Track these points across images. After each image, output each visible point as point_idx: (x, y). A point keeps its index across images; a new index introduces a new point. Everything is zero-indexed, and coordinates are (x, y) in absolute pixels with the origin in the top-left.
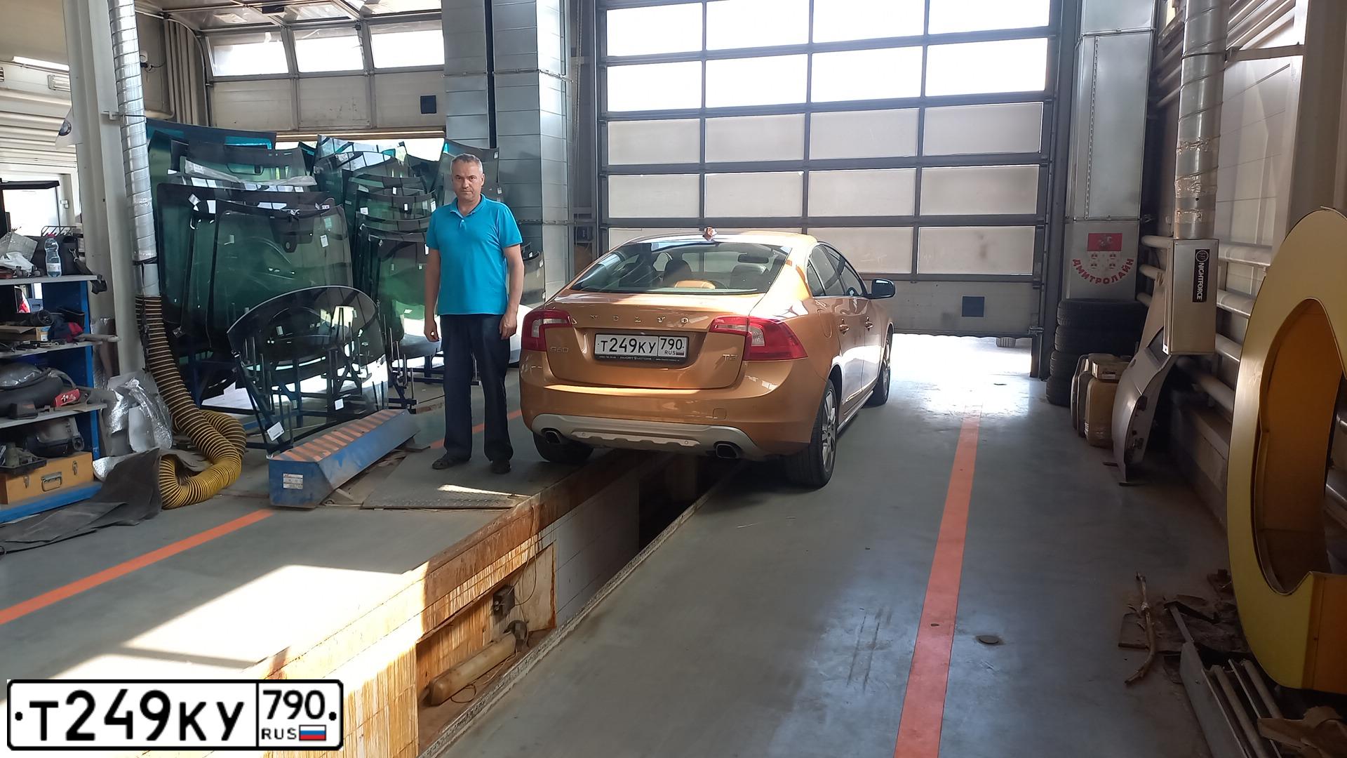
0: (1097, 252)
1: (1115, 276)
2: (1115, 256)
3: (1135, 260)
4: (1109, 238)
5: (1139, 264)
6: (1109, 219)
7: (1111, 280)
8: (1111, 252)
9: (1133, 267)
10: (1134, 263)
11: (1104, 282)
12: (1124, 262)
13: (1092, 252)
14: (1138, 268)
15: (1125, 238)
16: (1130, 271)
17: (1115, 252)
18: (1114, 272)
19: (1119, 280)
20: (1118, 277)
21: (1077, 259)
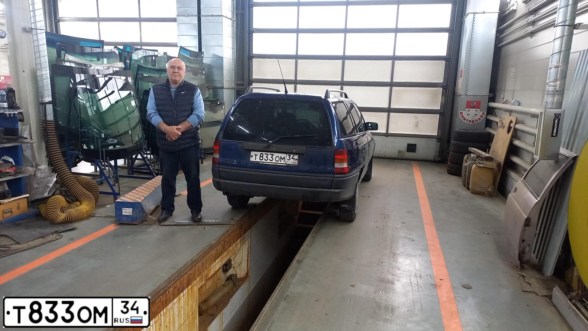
0: (470, 109)
2: (477, 111)
3: (486, 113)
4: (475, 103)
5: (487, 114)
6: (476, 95)
7: (475, 121)
8: (476, 109)
9: (485, 116)
10: (485, 114)
11: (472, 122)
12: (481, 113)
13: (468, 109)
14: (487, 116)
15: (482, 104)
16: (483, 117)
17: (477, 109)
18: (477, 118)
19: (479, 121)
20: (478, 120)
21: (461, 112)
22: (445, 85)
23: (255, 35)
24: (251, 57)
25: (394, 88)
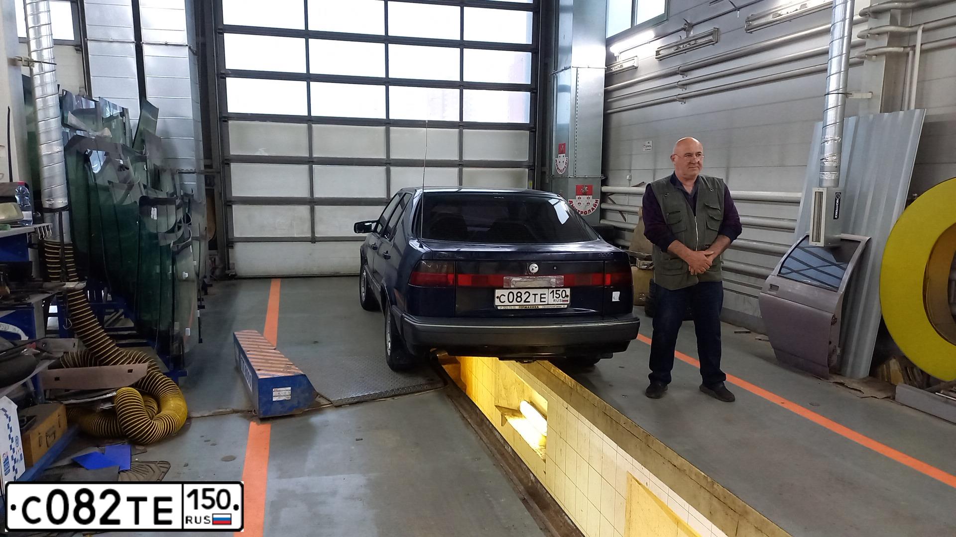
0: (581, 196)
1: (590, 210)
2: (589, 198)
3: (599, 200)
4: (586, 188)
5: (601, 203)
6: (586, 177)
7: (588, 212)
8: (587, 196)
9: (598, 204)
10: (598, 202)
11: (585, 214)
12: (594, 201)
13: (578, 196)
14: (601, 204)
15: (594, 188)
16: (597, 207)
17: (590, 196)
18: (590, 207)
19: (592, 212)
20: (591, 210)
21: (571, 200)
22: (531, 164)
23: (230, 81)
24: (226, 118)
25: (465, 169)
